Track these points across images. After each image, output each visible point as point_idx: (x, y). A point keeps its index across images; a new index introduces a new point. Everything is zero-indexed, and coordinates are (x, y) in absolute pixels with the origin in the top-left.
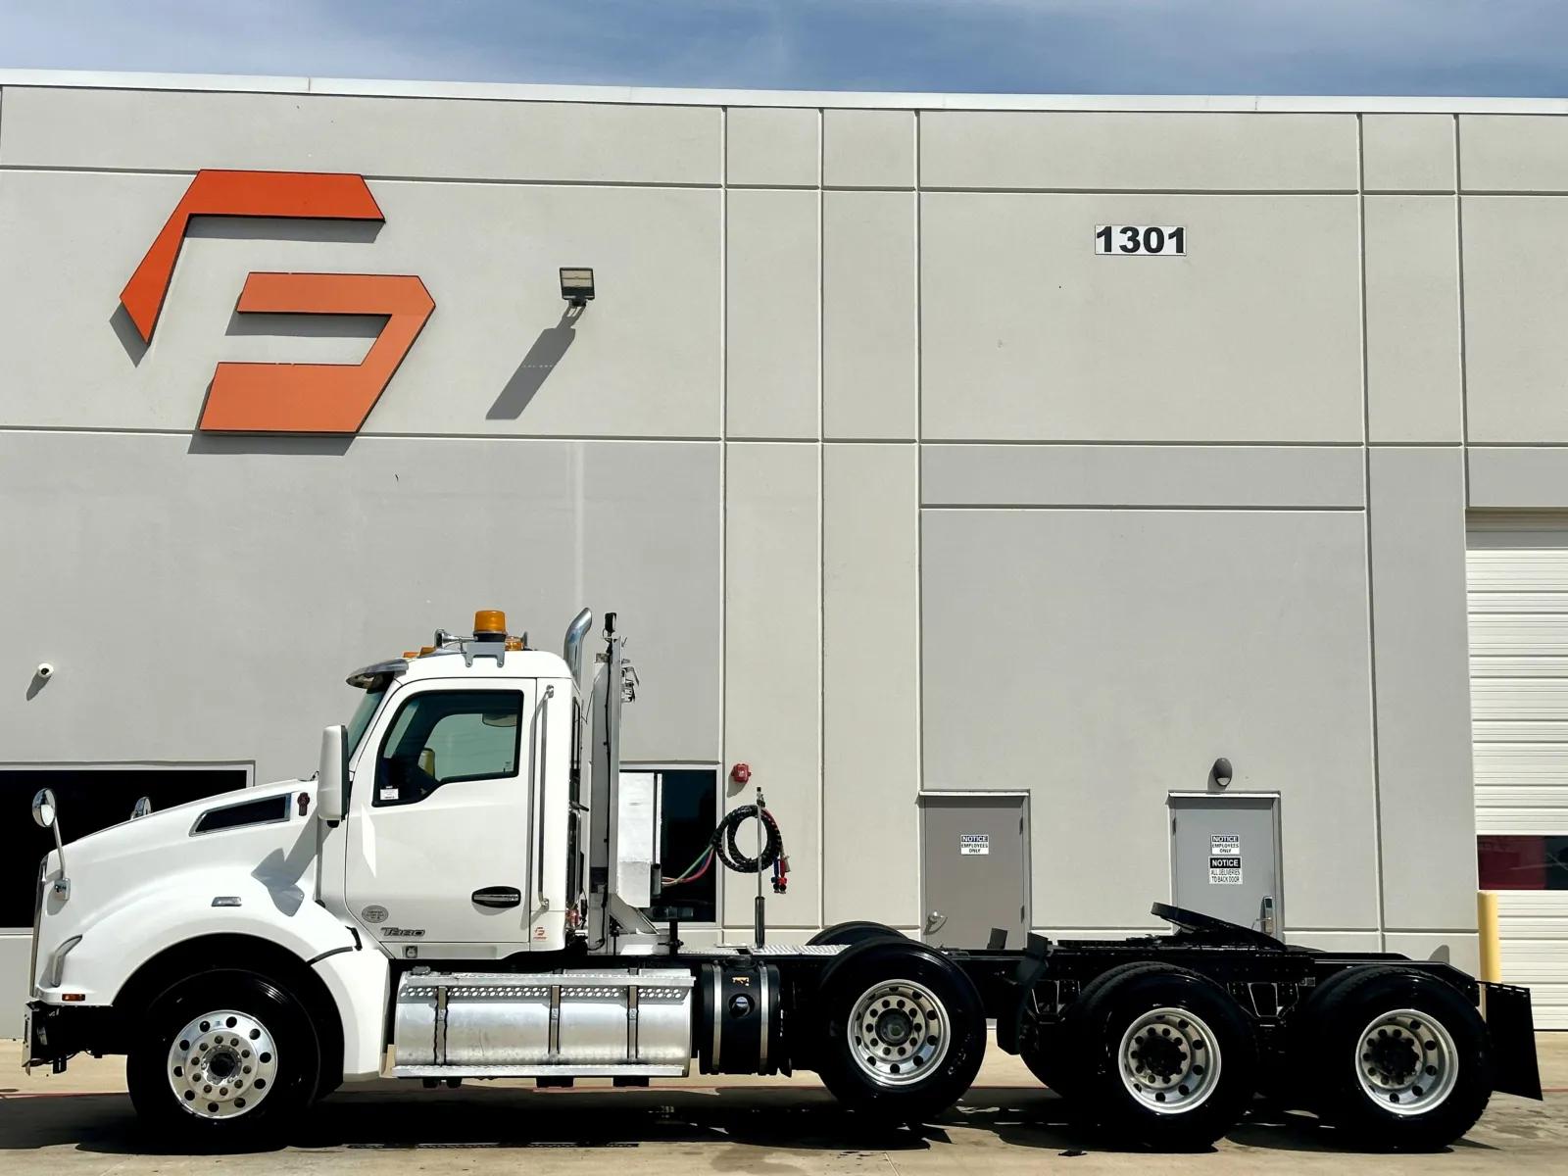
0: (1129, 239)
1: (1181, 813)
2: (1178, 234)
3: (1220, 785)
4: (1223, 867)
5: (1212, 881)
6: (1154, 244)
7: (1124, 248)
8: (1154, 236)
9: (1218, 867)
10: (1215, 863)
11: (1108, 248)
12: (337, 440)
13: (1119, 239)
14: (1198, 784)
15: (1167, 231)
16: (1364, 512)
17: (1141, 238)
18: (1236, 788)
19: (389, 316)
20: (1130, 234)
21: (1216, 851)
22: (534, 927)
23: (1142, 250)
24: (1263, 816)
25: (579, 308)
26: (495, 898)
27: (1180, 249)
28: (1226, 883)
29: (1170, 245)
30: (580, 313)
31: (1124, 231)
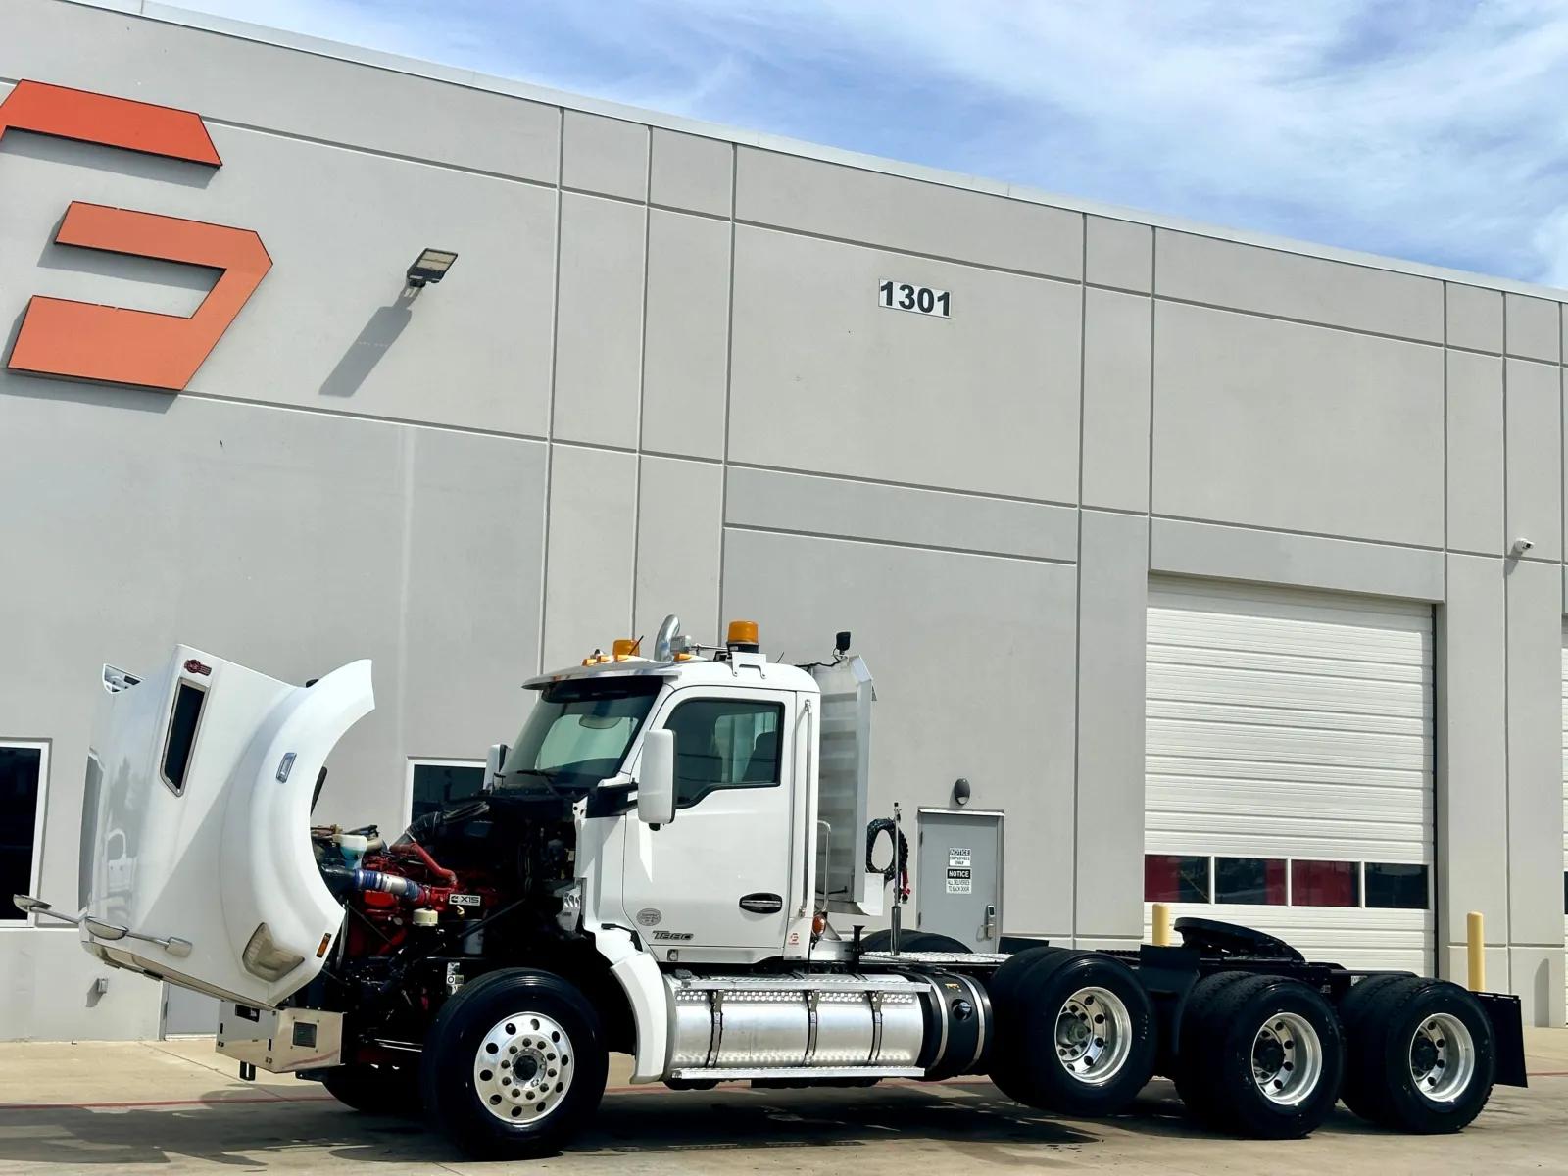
0: (907, 296)
1: (928, 828)
2: (945, 298)
3: (958, 801)
4: (957, 877)
5: (948, 891)
6: (926, 304)
7: (902, 303)
8: (926, 296)
9: (953, 877)
10: (951, 874)
11: (889, 301)
12: (161, 395)
13: (899, 296)
14: (941, 803)
15: (937, 294)
16: (1075, 566)
17: (915, 297)
18: (972, 806)
19: (224, 270)
20: (907, 291)
21: (952, 863)
22: (790, 933)
23: (916, 308)
24: (990, 831)
25: (416, 289)
26: (760, 904)
27: (946, 312)
28: (960, 892)
29: (939, 306)
30: (416, 295)
31: (903, 288)
